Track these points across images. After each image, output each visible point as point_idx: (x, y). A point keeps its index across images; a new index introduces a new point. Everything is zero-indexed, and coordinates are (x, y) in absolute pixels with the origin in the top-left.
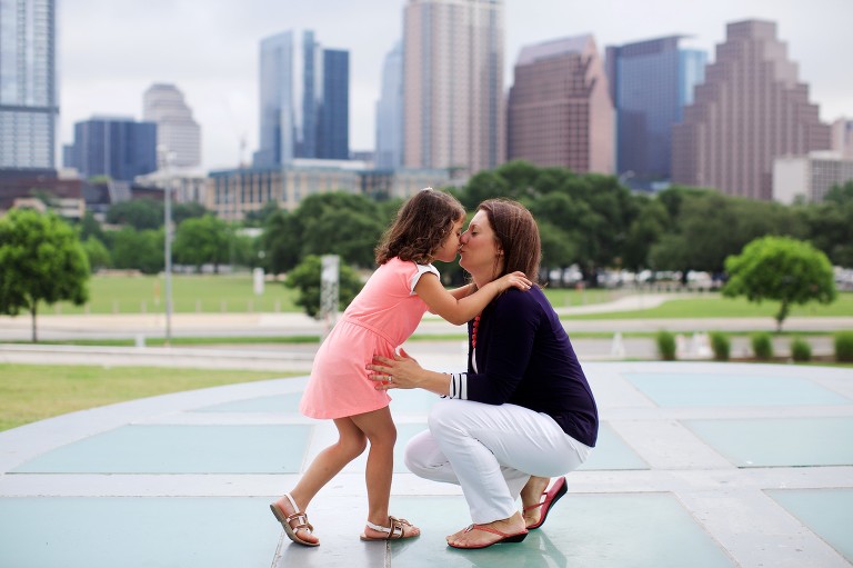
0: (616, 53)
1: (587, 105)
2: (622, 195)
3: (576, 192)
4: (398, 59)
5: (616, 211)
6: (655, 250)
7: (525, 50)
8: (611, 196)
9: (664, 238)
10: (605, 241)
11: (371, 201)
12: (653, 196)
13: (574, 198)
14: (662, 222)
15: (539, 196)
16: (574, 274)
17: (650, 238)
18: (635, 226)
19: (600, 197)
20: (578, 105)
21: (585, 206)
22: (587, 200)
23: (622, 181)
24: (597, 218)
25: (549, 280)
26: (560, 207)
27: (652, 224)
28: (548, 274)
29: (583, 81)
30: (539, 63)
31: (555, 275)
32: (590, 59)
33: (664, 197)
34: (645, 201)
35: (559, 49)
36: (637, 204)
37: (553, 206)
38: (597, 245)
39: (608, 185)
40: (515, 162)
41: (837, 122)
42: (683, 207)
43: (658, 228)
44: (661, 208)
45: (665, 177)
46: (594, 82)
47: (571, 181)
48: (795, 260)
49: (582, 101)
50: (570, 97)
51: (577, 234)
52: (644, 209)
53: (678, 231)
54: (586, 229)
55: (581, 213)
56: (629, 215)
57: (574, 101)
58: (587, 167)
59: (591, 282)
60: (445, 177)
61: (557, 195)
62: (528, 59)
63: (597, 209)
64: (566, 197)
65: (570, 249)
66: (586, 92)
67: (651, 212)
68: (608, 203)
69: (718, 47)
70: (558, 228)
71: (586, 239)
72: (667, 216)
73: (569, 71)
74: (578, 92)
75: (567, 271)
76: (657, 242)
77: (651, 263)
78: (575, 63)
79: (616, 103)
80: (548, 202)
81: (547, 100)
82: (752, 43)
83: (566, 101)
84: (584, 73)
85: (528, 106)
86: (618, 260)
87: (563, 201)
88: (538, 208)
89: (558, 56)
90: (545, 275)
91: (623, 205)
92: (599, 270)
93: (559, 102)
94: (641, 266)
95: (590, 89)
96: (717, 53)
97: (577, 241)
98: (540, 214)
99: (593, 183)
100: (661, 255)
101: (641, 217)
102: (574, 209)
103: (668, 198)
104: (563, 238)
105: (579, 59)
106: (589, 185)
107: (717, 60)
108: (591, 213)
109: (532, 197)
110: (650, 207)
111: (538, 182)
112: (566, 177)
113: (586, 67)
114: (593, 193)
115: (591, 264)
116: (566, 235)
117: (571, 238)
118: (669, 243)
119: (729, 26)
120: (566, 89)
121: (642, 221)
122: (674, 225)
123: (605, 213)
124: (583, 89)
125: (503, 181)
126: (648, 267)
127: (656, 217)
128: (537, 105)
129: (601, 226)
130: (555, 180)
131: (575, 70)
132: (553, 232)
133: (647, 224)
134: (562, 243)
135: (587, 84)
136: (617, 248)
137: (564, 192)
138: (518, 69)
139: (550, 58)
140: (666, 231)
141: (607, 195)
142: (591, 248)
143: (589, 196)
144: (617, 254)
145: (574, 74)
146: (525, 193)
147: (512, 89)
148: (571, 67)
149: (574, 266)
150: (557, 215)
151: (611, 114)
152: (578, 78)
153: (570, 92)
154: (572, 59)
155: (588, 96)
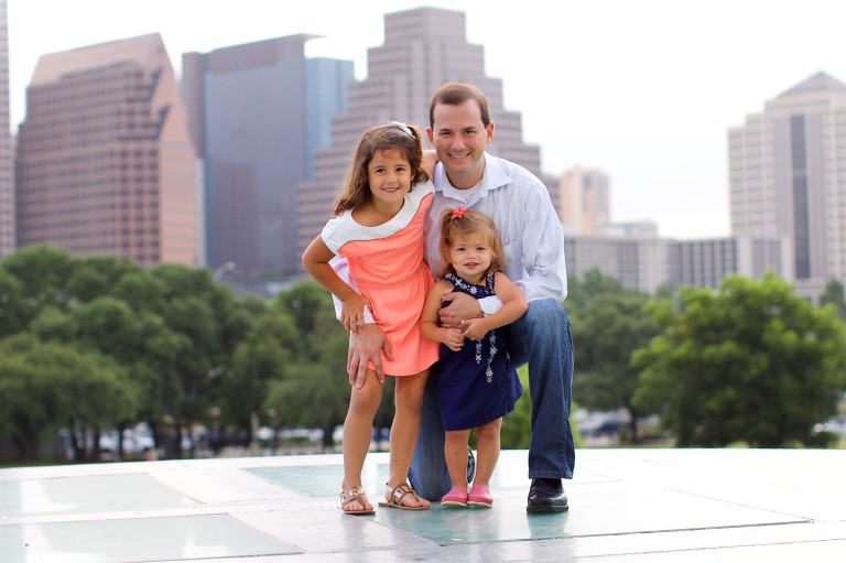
0: (200, 64)
1: (154, 153)
2: (217, 300)
3: (140, 296)
5: (210, 326)
6: (277, 389)
7: (45, 61)
8: (200, 303)
9: (291, 369)
10: (191, 378)
12: (270, 303)
13: (136, 308)
14: (287, 344)
15: (74, 304)
16: (140, 437)
17: (267, 370)
18: (242, 350)
19: (179, 304)
20: (139, 154)
21: (157, 320)
22: (159, 311)
23: (217, 278)
24: (177, 340)
25: (98, 447)
26: (113, 324)
27: (271, 347)
28: (97, 439)
29: (146, 113)
30: (69, 81)
31: (107, 442)
32: (157, 75)
33: (287, 301)
34: (257, 309)
35: (107, 60)
36: (244, 314)
37: (100, 321)
38: (178, 386)
39: (196, 283)
40: (31, 249)
41: (569, 175)
43: (282, 353)
44: (286, 320)
45: (290, 273)
46: (164, 113)
47: (127, 278)
49: (146, 146)
50: (123, 139)
51: (142, 367)
52: (256, 323)
53: (315, 358)
54: (159, 359)
55: (150, 332)
56: (232, 333)
57: (132, 146)
58: (156, 257)
59: (171, 449)
61: (106, 302)
62: (51, 77)
63: (176, 327)
64: (122, 305)
65: (133, 394)
66: (152, 131)
67: (269, 326)
68: (194, 313)
69: (372, 52)
70: (109, 359)
71: (157, 377)
72: (294, 333)
73: (122, 96)
74: (139, 131)
75: (128, 433)
76: (281, 377)
77: (272, 412)
78: (132, 82)
79: (202, 149)
80: (92, 316)
81: (85, 143)
82: (426, 48)
83: (117, 147)
84: (148, 100)
85: (53, 155)
86: (215, 411)
87: (118, 313)
88: (75, 326)
89: (101, 70)
90: (90, 443)
91: (221, 317)
92: (184, 432)
93: (107, 147)
94: (255, 421)
95: (159, 126)
96: (371, 65)
97: (144, 381)
98: (80, 334)
99: (169, 280)
100: (288, 398)
101: (251, 335)
102: (138, 325)
103: (297, 304)
104: (119, 377)
105: (139, 75)
106: (161, 284)
107: (371, 75)
108: (167, 331)
109: (63, 308)
110: (266, 318)
111: (71, 282)
112: (122, 271)
113: (152, 89)
114: (168, 297)
115: (168, 419)
116: (124, 371)
117: (133, 376)
118: (299, 376)
119: (389, 18)
120: (119, 126)
121: (254, 343)
122: (308, 347)
123: (190, 331)
124: (146, 126)
125: (13, 281)
126: (264, 422)
127: (277, 335)
128: (66, 153)
129: (184, 352)
130: (102, 278)
131: (132, 94)
132: (103, 365)
133: (261, 348)
134: (118, 385)
135: (154, 117)
136: (212, 391)
137: (120, 296)
138: (33, 93)
139: (88, 72)
140: (293, 359)
141: (193, 301)
142: (169, 394)
143: (162, 302)
144: (213, 400)
145: (130, 101)
146: (50, 301)
147: (22, 127)
148: (127, 88)
149: (142, 427)
150: (109, 337)
151: (197, 168)
152: (138, 107)
153: (124, 132)
154: (127, 75)
155: (155, 138)
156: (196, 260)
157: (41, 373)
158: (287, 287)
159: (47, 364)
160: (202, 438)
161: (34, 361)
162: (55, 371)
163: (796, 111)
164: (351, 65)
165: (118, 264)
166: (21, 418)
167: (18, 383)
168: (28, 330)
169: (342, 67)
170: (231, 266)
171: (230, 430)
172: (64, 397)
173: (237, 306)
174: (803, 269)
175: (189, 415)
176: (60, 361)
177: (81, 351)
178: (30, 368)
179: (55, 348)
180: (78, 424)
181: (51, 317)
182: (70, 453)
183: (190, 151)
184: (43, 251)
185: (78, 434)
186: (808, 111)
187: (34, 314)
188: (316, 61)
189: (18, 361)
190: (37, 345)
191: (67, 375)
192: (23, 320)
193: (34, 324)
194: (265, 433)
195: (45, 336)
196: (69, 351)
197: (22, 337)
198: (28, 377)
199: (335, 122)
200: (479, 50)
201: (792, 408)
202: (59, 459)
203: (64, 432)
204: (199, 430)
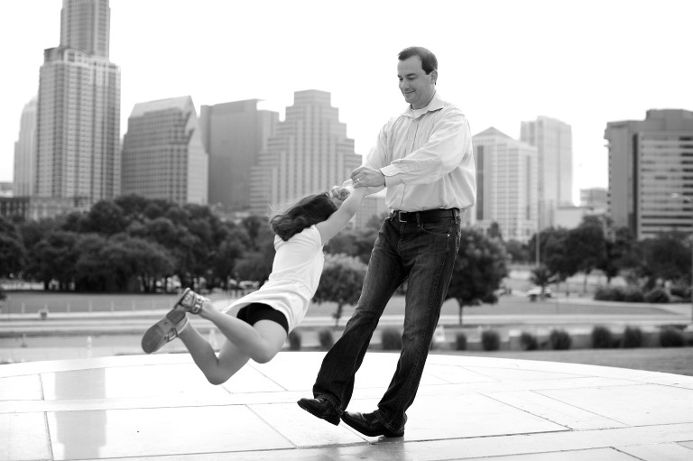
0: (209, 111)
1: (186, 150)
2: (214, 220)
3: (178, 218)
4: (34, 109)
5: (209, 233)
6: (239, 263)
7: (137, 106)
8: (205, 222)
9: (246, 254)
10: (199, 256)
11: (10, 222)
12: (238, 222)
13: (175, 223)
14: (245, 242)
15: (147, 220)
16: (174, 282)
17: (235, 254)
18: (224, 244)
19: (195, 222)
20: (179, 150)
21: (185, 229)
22: (186, 225)
23: (213, 209)
24: (193, 238)
25: (155, 287)
26: (165, 229)
27: (237, 243)
28: (155, 282)
29: (183, 132)
30: (148, 115)
31: (160, 283)
32: (189, 115)
33: (245, 222)
34: (231, 225)
35: (165, 106)
36: (225, 228)
37: (158, 228)
38: (194, 260)
39: (204, 212)
40: (128, 193)
42: (260, 230)
43: (242, 247)
44: (244, 231)
45: (245, 208)
46: (191, 132)
47: (172, 209)
48: (349, 272)
49: (182, 147)
50: (172, 144)
51: (177, 250)
52: (231, 232)
53: (257, 249)
54: (185, 247)
55: (181, 234)
56: (219, 236)
57: (176, 147)
58: (185, 198)
60: (72, 204)
61: (162, 220)
62: (140, 113)
63: (193, 231)
64: (169, 222)
65: (173, 262)
66: (185, 140)
67: (236, 234)
68: (202, 226)
69: (288, 108)
70: (162, 246)
71: (184, 255)
72: (248, 237)
73: (172, 123)
74: (179, 140)
75: (169, 279)
76: (241, 258)
77: (236, 274)
78: (177, 117)
79: (208, 150)
80: (155, 226)
81: (154, 145)
82: (313, 108)
83: (169, 147)
84: (184, 126)
85: (139, 149)
86: (210, 272)
87: (167, 225)
88: (147, 230)
89: (163, 111)
90: (151, 283)
91: (214, 228)
92: (195, 280)
93: (164, 147)
94: (229, 277)
95: (189, 138)
96: (287, 114)
97: (178, 257)
98: (149, 234)
99: (192, 211)
100: (244, 268)
101: (228, 237)
102: (176, 231)
103: (249, 224)
104: (167, 255)
105: (180, 114)
106: (187, 212)
107: (287, 119)
108: (189, 234)
109: (142, 221)
110: (235, 230)
111: (146, 210)
112: (170, 206)
113: (186, 121)
114: (191, 219)
115: (188, 274)
116: (169, 252)
117: (173, 254)
118: (250, 258)
119: (296, 93)
120: (170, 137)
121: (229, 241)
122: (254, 244)
123: (200, 235)
124: (183, 138)
125: (119, 208)
126: (233, 278)
127: (240, 238)
128: (146, 149)
129: (197, 244)
130: (160, 209)
131: (177, 123)
132: (159, 249)
133: (233, 243)
134: (166, 258)
135: (187, 134)
136: (209, 262)
137: (168, 217)
138: (131, 120)
139: (157, 112)
140: (247, 249)
141: (202, 221)
142: (189, 262)
143: (188, 221)
144: (209, 267)
145: (176, 126)
146: (136, 218)
147: (125, 136)
148: (174, 120)
149: (175, 277)
150: (162, 236)
151: (205, 158)
152: (179, 129)
153: (173, 140)
154: (174, 114)
155: (187, 143)
156: (203, 200)
157: (130, 251)
158: (246, 215)
159: (133, 247)
160: (203, 284)
161: (127, 246)
162: (137, 251)
163: (481, 144)
164: (278, 114)
165: (168, 202)
166: (120, 272)
167: (119, 256)
168: (125, 231)
169: (274, 115)
170: (220, 204)
171: (217, 280)
172: (141, 263)
173: (222, 224)
174: (480, 216)
175: (199, 273)
176: (140, 246)
177: (149, 242)
178: (125, 249)
179: (137, 240)
180: (146, 274)
181: (136, 226)
182: (142, 288)
183: (202, 151)
184: (134, 195)
185: (146, 279)
186: (485, 144)
187: (128, 224)
188: (262, 112)
189: (120, 246)
190: (129, 238)
191: (142, 253)
192: (124, 226)
193: (128, 229)
194: (232, 282)
195: (133, 234)
196: (143, 242)
197: (122, 235)
198: (124, 253)
199: (270, 140)
200: (337, 110)
201: (479, 285)
202: (136, 292)
203: (140, 278)
204: (202, 280)
